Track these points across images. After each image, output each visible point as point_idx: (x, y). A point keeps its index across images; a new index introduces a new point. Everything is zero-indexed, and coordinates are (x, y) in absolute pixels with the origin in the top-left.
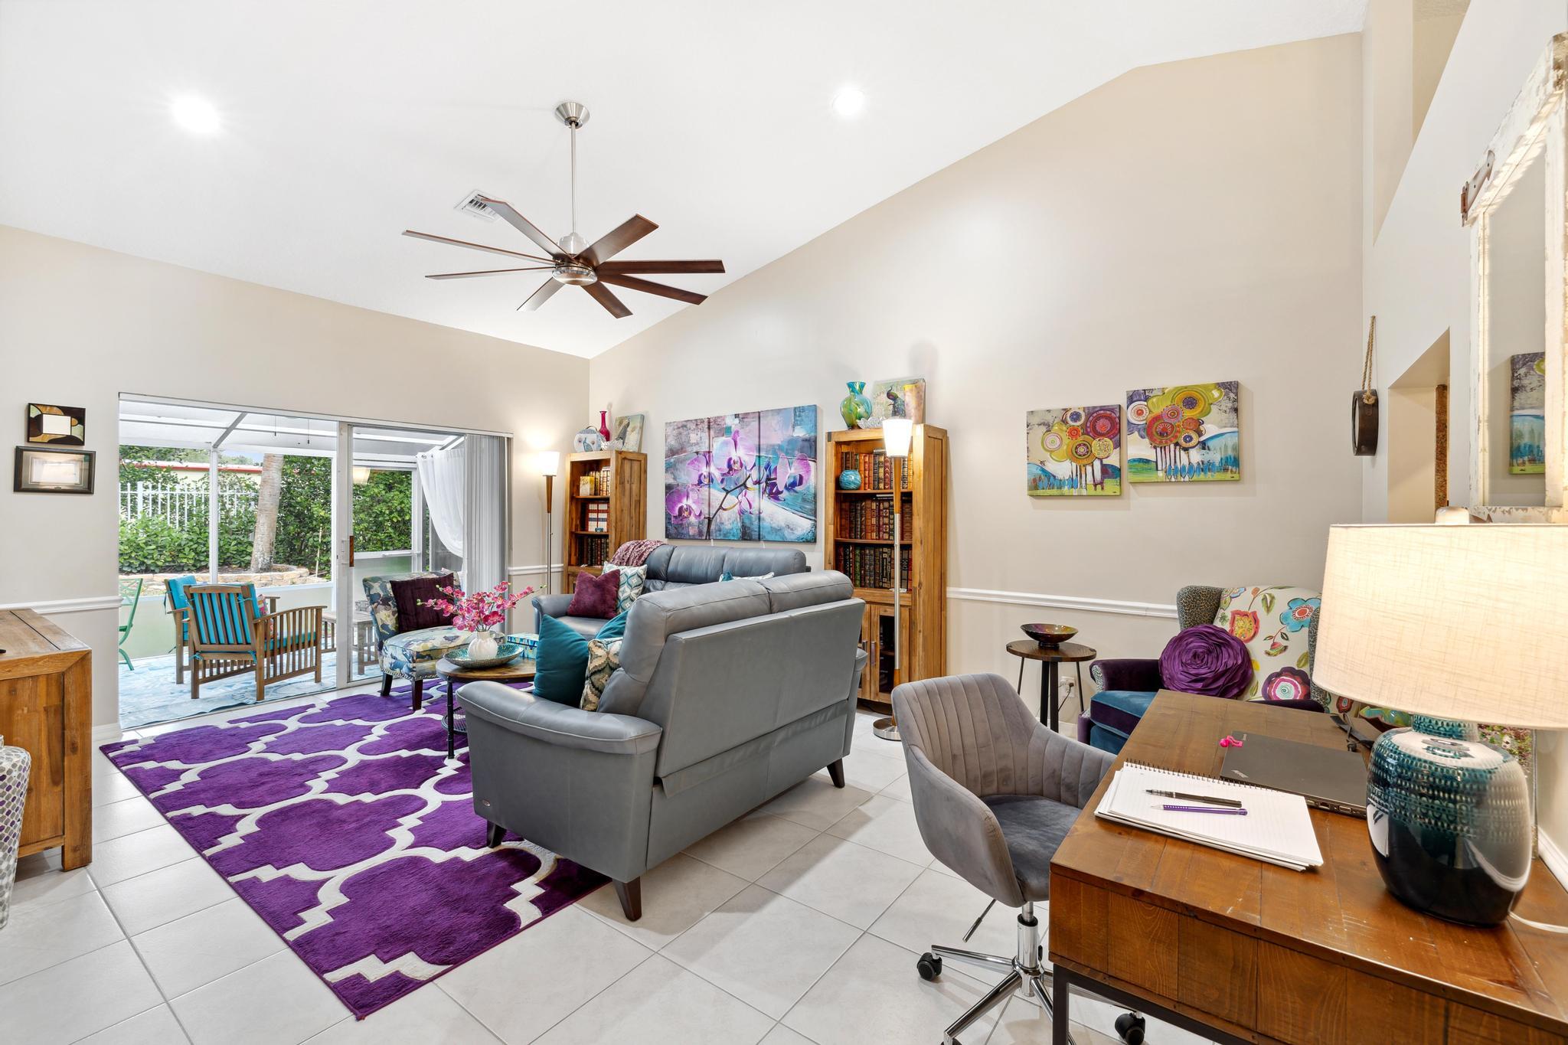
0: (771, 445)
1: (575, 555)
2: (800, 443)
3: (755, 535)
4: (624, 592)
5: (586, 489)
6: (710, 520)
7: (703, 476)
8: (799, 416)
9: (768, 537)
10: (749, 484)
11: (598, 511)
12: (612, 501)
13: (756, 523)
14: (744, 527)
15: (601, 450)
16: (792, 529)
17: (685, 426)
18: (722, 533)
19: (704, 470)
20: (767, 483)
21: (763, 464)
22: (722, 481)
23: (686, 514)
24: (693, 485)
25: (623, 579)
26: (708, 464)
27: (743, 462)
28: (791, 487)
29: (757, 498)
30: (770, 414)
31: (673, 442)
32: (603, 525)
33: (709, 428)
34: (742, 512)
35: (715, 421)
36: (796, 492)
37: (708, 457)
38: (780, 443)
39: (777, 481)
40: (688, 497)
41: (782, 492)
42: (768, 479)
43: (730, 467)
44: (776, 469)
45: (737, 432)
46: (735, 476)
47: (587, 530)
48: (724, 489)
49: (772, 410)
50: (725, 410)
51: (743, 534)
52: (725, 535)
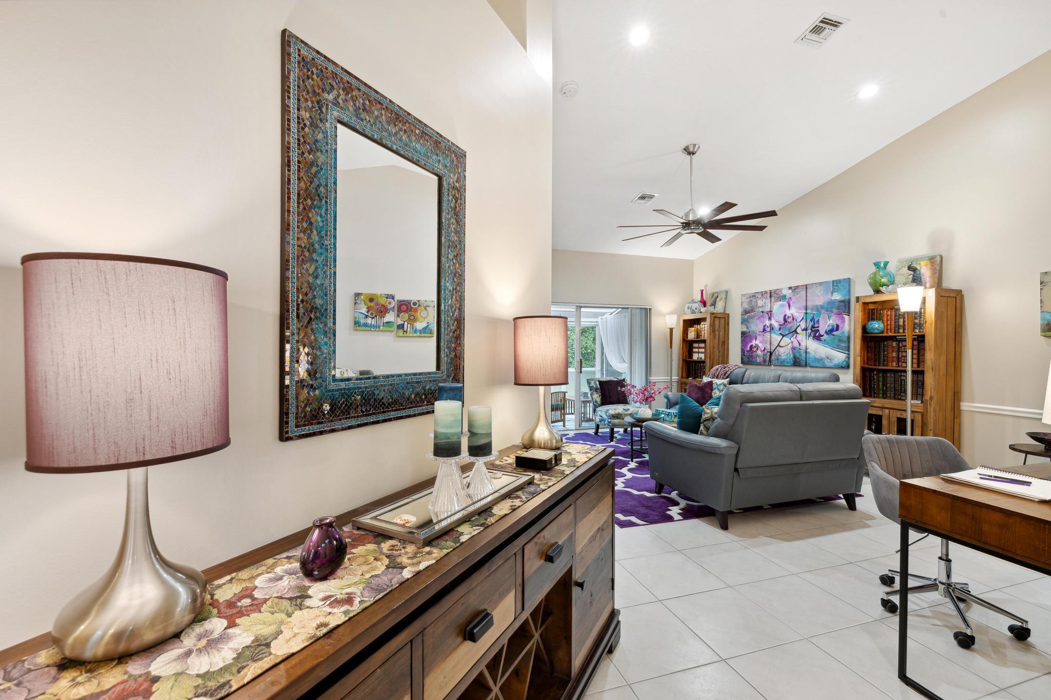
0: (815, 306)
1: (685, 372)
2: (837, 304)
3: (803, 363)
4: (715, 393)
5: (691, 335)
6: (771, 354)
7: (766, 326)
8: (837, 286)
9: (812, 364)
10: (799, 330)
11: (699, 348)
12: (708, 342)
13: (804, 355)
14: (795, 357)
15: (701, 312)
16: (830, 360)
17: (755, 296)
18: (779, 361)
19: (767, 323)
20: (811, 329)
21: (809, 317)
22: (780, 329)
23: (755, 349)
24: (759, 332)
25: (714, 386)
26: (770, 318)
27: (795, 317)
28: (830, 332)
29: (804, 340)
30: (814, 285)
31: (746, 306)
32: (702, 356)
33: (771, 297)
34: (793, 348)
35: (775, 292)
36: (833, 335)
37: (770, 315)
38: (821, 304)
39: (820, 329)
40: (756, 339)
41: (823, 335)
42: (813, 327)
43: (785, 320)
44: (818, 321)
45: (790, 298)
46: (789, 326)
47: (692, 358)
48: (781, 334)
49: (816, 283)
50: (783, 285)
51: (794, 362)
52: (781, 363)
